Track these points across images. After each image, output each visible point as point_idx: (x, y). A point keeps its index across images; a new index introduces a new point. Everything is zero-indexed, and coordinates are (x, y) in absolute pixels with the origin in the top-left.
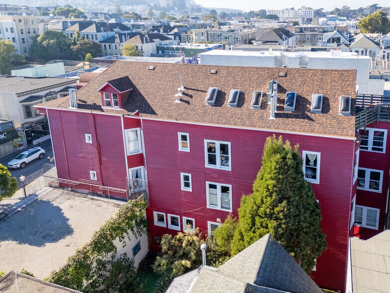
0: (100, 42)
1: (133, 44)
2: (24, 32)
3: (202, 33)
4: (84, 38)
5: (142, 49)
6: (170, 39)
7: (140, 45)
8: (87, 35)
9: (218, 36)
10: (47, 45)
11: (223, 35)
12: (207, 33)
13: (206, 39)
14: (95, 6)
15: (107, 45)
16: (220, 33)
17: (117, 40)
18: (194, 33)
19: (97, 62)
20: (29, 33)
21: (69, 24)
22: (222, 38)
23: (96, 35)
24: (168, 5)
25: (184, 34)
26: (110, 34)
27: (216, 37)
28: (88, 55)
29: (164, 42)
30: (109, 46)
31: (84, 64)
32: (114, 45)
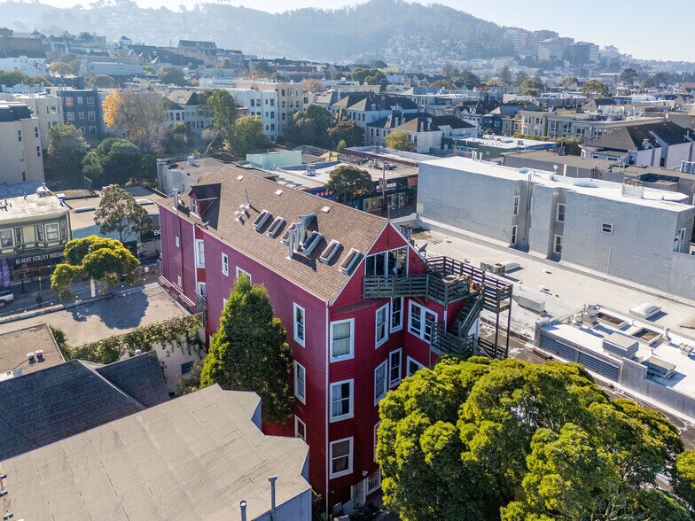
0: (367, 124)
1: (405, 132)
2: (286, 105)
3: (538, 119)
4: (350, 117)
5: (416, 140)
6: (471, 126)
7: (413, 133)
8: (354, 114)
9: (565, 127)
10: (301, 125)
11: (573, 125)
12: (547, 121)
13: (543, 130)
14: (432, 60)
15: (375, 129)
16: (568, 121)
17: (388, 124)
18: (523, 118)
19: (349, 153)
20: (292, 106)
21: (339, 97)
22: (573, 131)
23: (364, 115)
24: (553, 57)
25: (508, 118)
26: (383, 113)
27: (561, 128)
28: (342, 142)
29: (457, 131)
30: (378, 131)
31: (331, 155)
32: (381, 130)
